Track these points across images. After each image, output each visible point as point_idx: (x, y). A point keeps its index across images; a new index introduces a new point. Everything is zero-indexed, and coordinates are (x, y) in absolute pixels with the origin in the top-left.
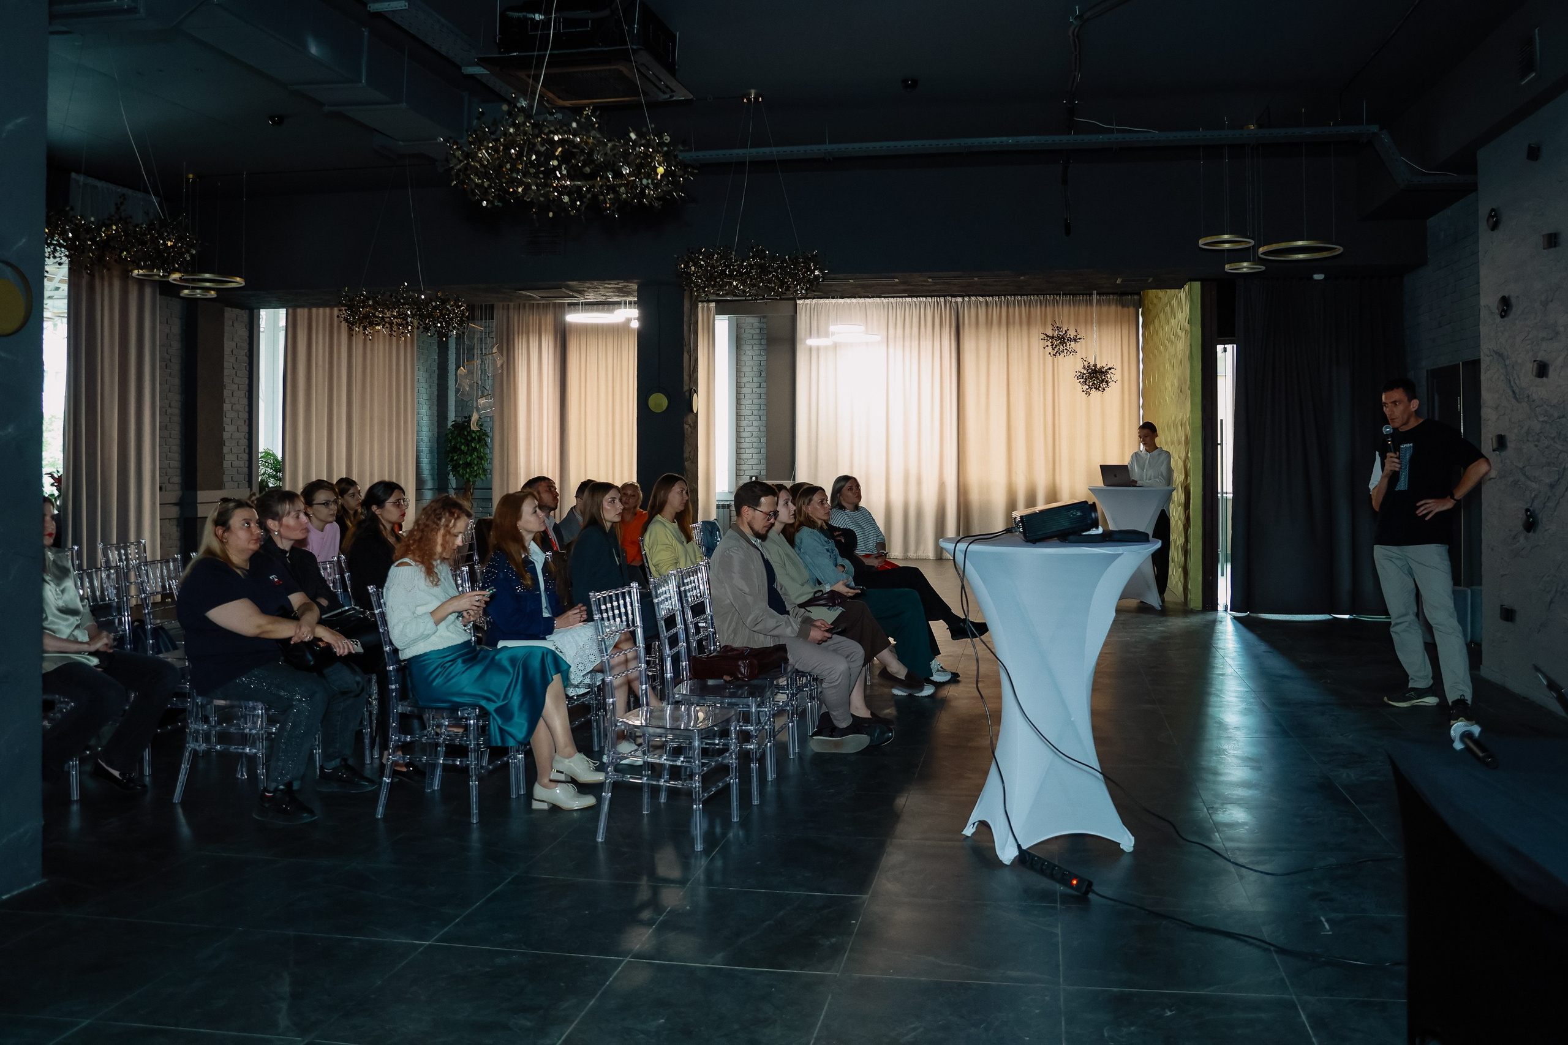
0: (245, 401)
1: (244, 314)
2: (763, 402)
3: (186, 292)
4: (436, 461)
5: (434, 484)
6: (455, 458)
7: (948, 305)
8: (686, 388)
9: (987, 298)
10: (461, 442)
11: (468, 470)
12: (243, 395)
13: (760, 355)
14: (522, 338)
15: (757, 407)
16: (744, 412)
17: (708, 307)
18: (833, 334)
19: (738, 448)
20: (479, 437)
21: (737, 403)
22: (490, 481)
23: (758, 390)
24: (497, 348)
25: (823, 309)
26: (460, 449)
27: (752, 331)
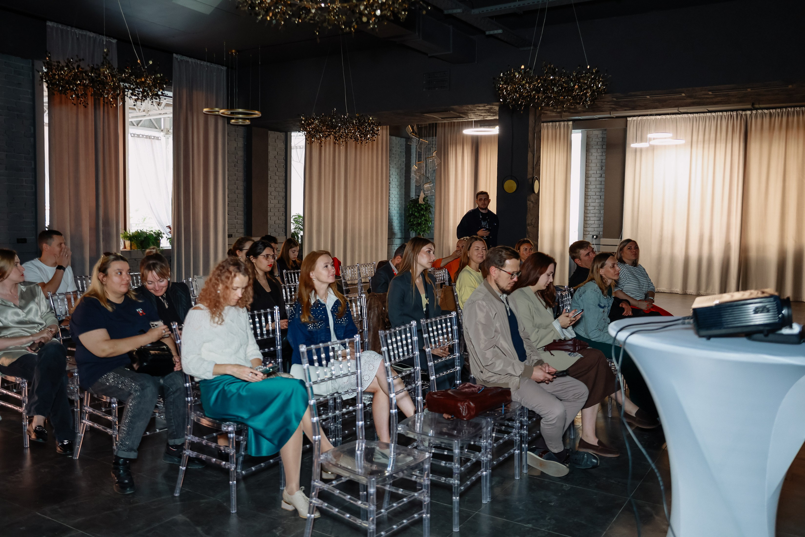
0: (283, 186)
1: (282, 135)
2: (603, 187)
3: (233, 121)
4: (403, 222)
5: (402, 235)
6: (412, 220)
7: (739, 117)
8: (529, 176)
9: (771, 111)
10: (415, 210)
11: (419, 228)
12: (282, 183)
13: (602, 155)
14: (453, 147)
15: (599, 190)
16: (590, 193)
17: (568, 125)
18: (650, 139)
19: (585, 217)
20: (426, 208)
21: (586, 187)
22: (433, 235)
23: (600, 179)
24: (436, 153)
25: (646, 124)
26: (414, 215)
27: (597, 140)
